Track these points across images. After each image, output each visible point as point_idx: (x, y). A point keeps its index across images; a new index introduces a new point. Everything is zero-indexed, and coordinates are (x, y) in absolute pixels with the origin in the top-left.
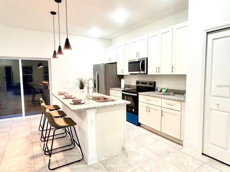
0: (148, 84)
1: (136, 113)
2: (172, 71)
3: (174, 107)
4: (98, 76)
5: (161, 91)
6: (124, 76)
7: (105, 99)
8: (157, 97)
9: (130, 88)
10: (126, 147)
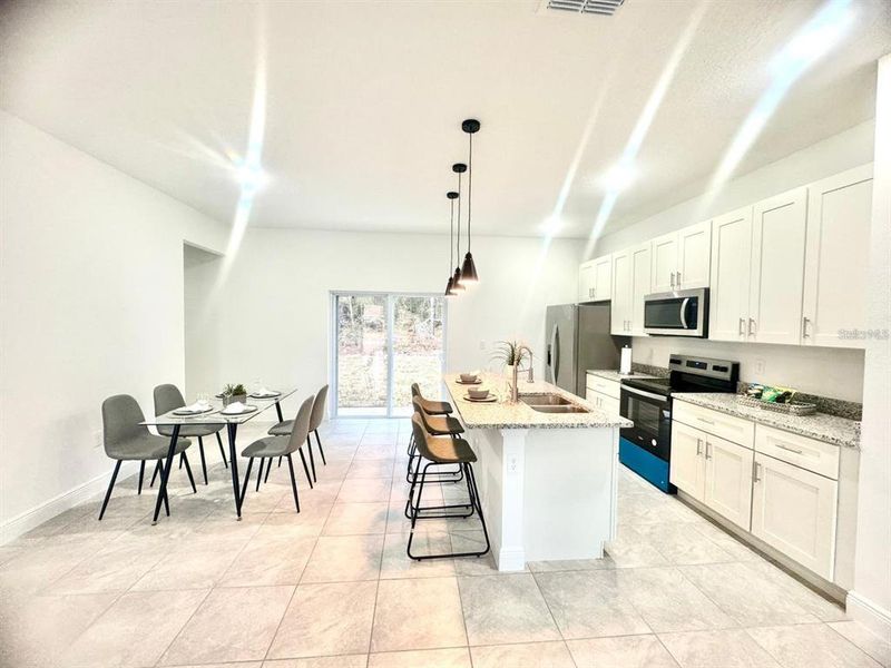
0: (710, 367)
1: (664, 452)
2: (805, 335)
3: (807, 460)
4: (557, 335)
5: (758, 396)
6: (634, 341)
7: (563, 402)
8: (737, 416)
9: (652, 375)
10: (616, 552)
